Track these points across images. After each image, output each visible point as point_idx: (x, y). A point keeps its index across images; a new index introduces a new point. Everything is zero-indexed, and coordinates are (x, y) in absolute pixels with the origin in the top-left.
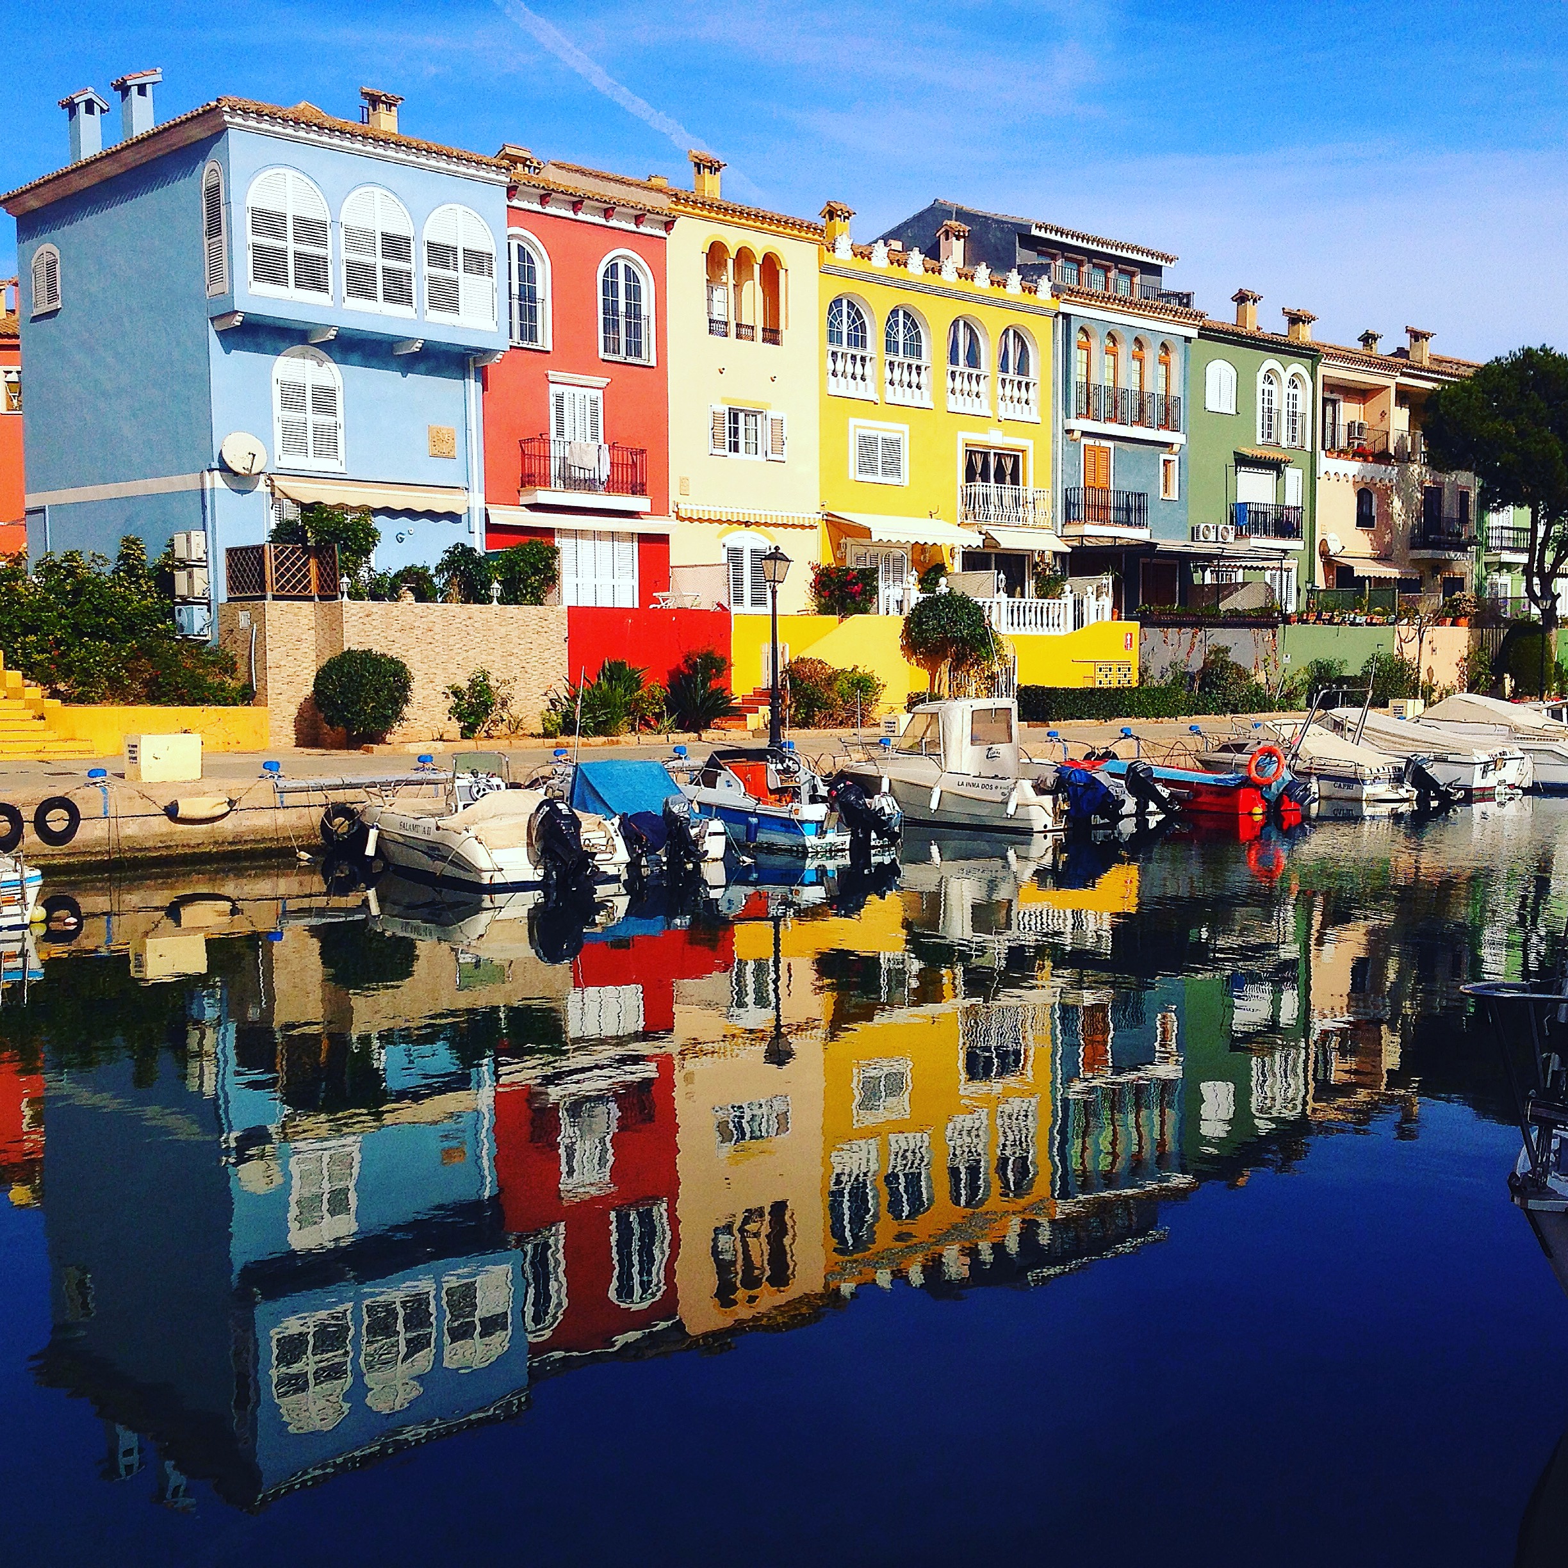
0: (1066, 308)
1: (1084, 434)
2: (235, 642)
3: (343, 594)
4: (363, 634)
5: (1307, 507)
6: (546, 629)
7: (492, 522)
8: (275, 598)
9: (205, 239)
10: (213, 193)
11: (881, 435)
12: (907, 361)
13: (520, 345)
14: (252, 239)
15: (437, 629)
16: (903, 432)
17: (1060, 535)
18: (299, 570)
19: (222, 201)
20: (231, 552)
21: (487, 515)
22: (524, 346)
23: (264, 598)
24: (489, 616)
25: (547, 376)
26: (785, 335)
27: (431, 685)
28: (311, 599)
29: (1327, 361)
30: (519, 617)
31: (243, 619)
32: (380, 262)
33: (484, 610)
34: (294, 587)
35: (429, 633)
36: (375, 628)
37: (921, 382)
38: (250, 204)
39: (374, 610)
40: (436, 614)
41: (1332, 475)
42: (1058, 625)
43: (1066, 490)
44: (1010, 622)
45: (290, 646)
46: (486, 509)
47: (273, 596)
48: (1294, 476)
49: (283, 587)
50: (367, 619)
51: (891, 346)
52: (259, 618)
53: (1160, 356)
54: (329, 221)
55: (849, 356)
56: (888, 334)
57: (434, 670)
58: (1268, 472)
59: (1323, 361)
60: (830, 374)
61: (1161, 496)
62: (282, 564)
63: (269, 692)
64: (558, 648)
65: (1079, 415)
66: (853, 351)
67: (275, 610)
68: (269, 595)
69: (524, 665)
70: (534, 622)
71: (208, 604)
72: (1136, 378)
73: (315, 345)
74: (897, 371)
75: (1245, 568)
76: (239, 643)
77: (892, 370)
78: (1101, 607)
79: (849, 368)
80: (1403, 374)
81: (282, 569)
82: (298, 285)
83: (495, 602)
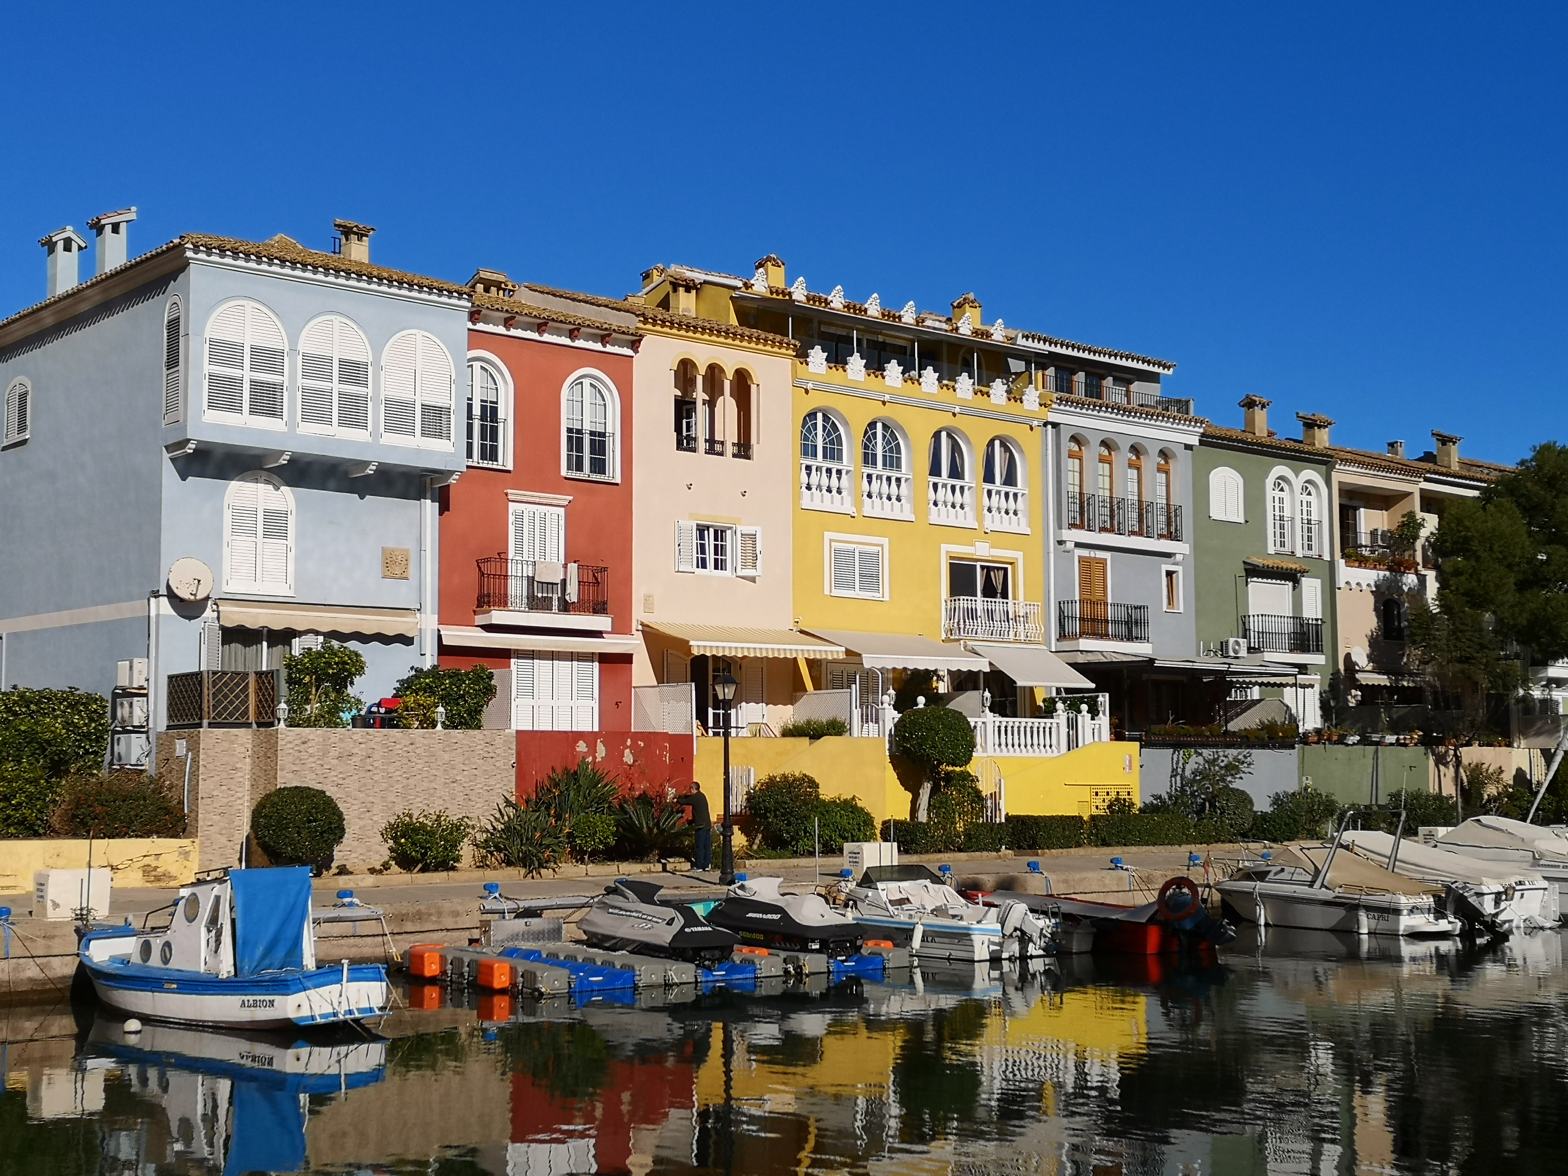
0: (1053, 417)
1: (1078, 545)
2: (170, 772)
3: (279, 720)
4: (298, 762)
5: (1328, 620)
6: (492, 755)
7: (444, 643)
8: (210, 725)
9: (164, 369)
10: (174, 326)
11: (859, 548)
12: (886, 474)
13: (481, 465)
14: (208, 368)
15: (377, 756)
16: (882, 546)
17: (1053, 650)
18: (237, 697)
19: (182, 333)
20: (170, 678)
21: (440, 637)
22: (485, 465)
23: (200, 725)
24: (432, 741)
25: (507, 494)
26: (756, 449)
27: (368, 814)
28: (248, 725)
29: (1342, 467)
30: (464, 742)
31: (180, 747)
32: (336, 387)
33: (427, 736)
34: (231, 715)
35: (368, 760)
36: (311, 756)
37: (901, 494)
38: (207, 335)
39: (311, 737)
40: (377, 739)
41: (1354, 586)
42: (1051, 746)
43: (1060, 603)
44: (997, 742)
45: (224, 775)
46: (439, 631)
47: (210, 724)
48: (1311, 587)
49: (219, 715)
50: (303, 746)
51: (869, 459)
52: (194, 747)
53: (1158, 463)
54: (286, 350)
55: (824, 470)
56: (866, 447)
57: (371, 799)
58: (1283, 582)
59: (1337, 466)
60: (804, 488)
61: (1165, 609)
62: (220, 690)
63: (200, 823)
64: (505, 774)
65: (1072, 526)
66: (828, 464)
67: (209, 736)
68: (205, 722)
69: (468, 792)
70: (479, 747)
71: (147, 732)
72: (1133, 487)
73: (269, 470)
74: (875, 484)
75: (1261, 684)
76: (174, 773)
77: (870, 482)
78: (1097, 726)
79: (825, 481)
80: (1427, 480)
81: (220, 696)
82: (252, 412)
83: (439, 727)
